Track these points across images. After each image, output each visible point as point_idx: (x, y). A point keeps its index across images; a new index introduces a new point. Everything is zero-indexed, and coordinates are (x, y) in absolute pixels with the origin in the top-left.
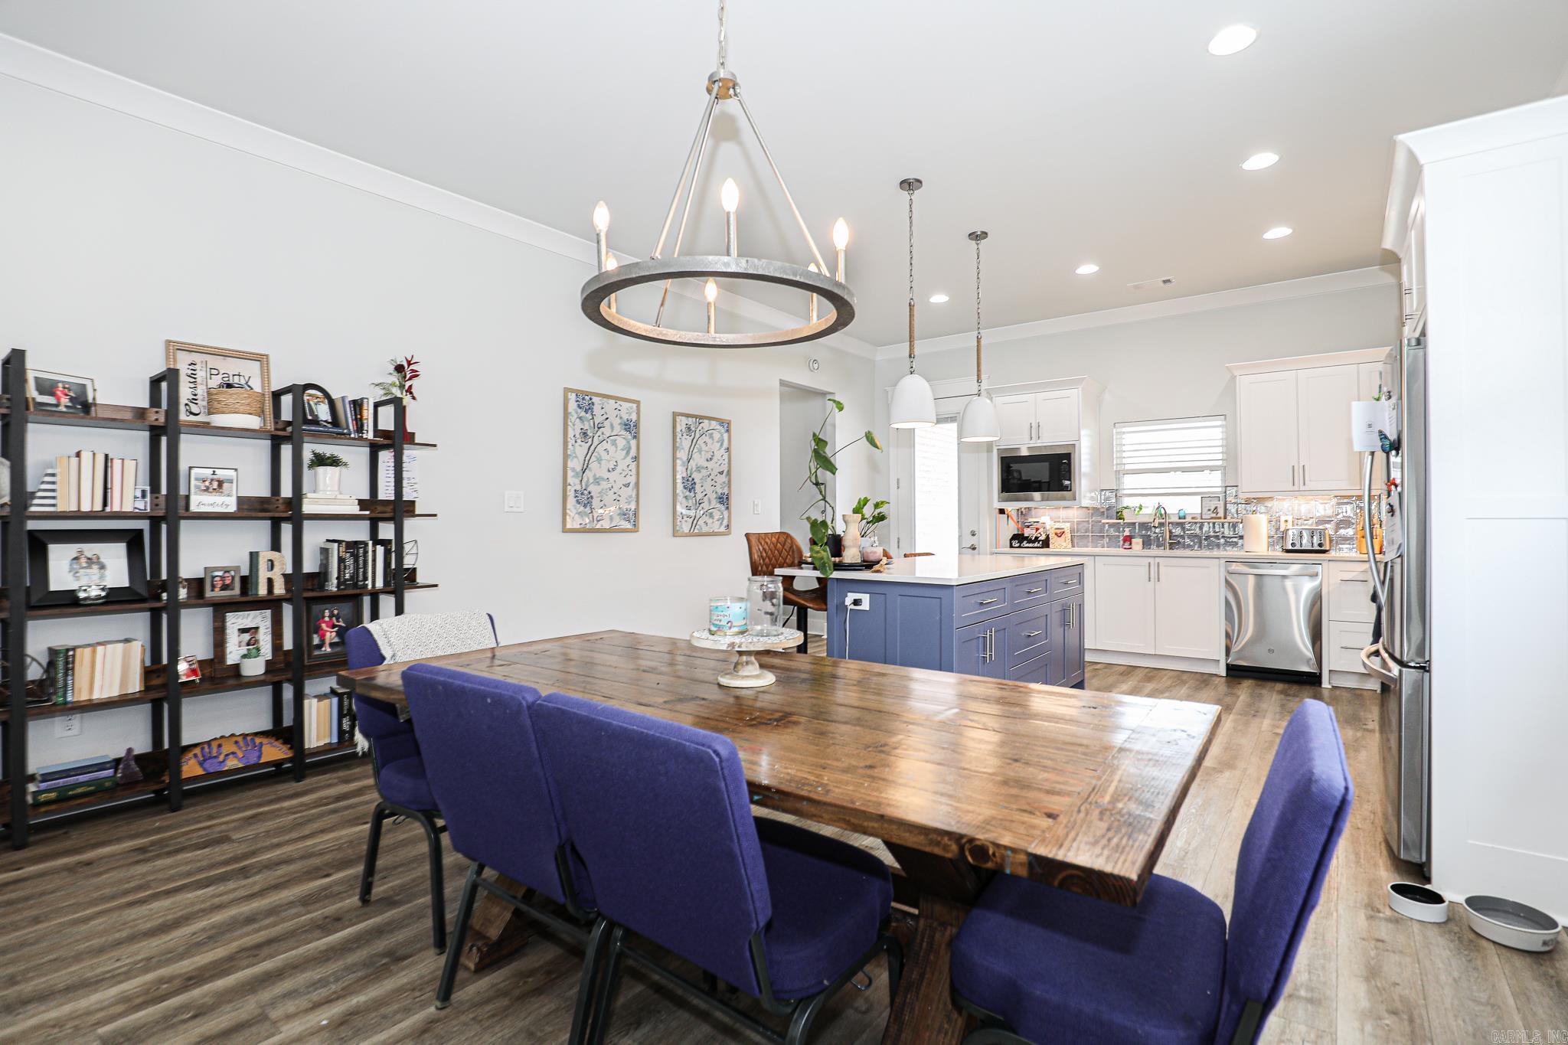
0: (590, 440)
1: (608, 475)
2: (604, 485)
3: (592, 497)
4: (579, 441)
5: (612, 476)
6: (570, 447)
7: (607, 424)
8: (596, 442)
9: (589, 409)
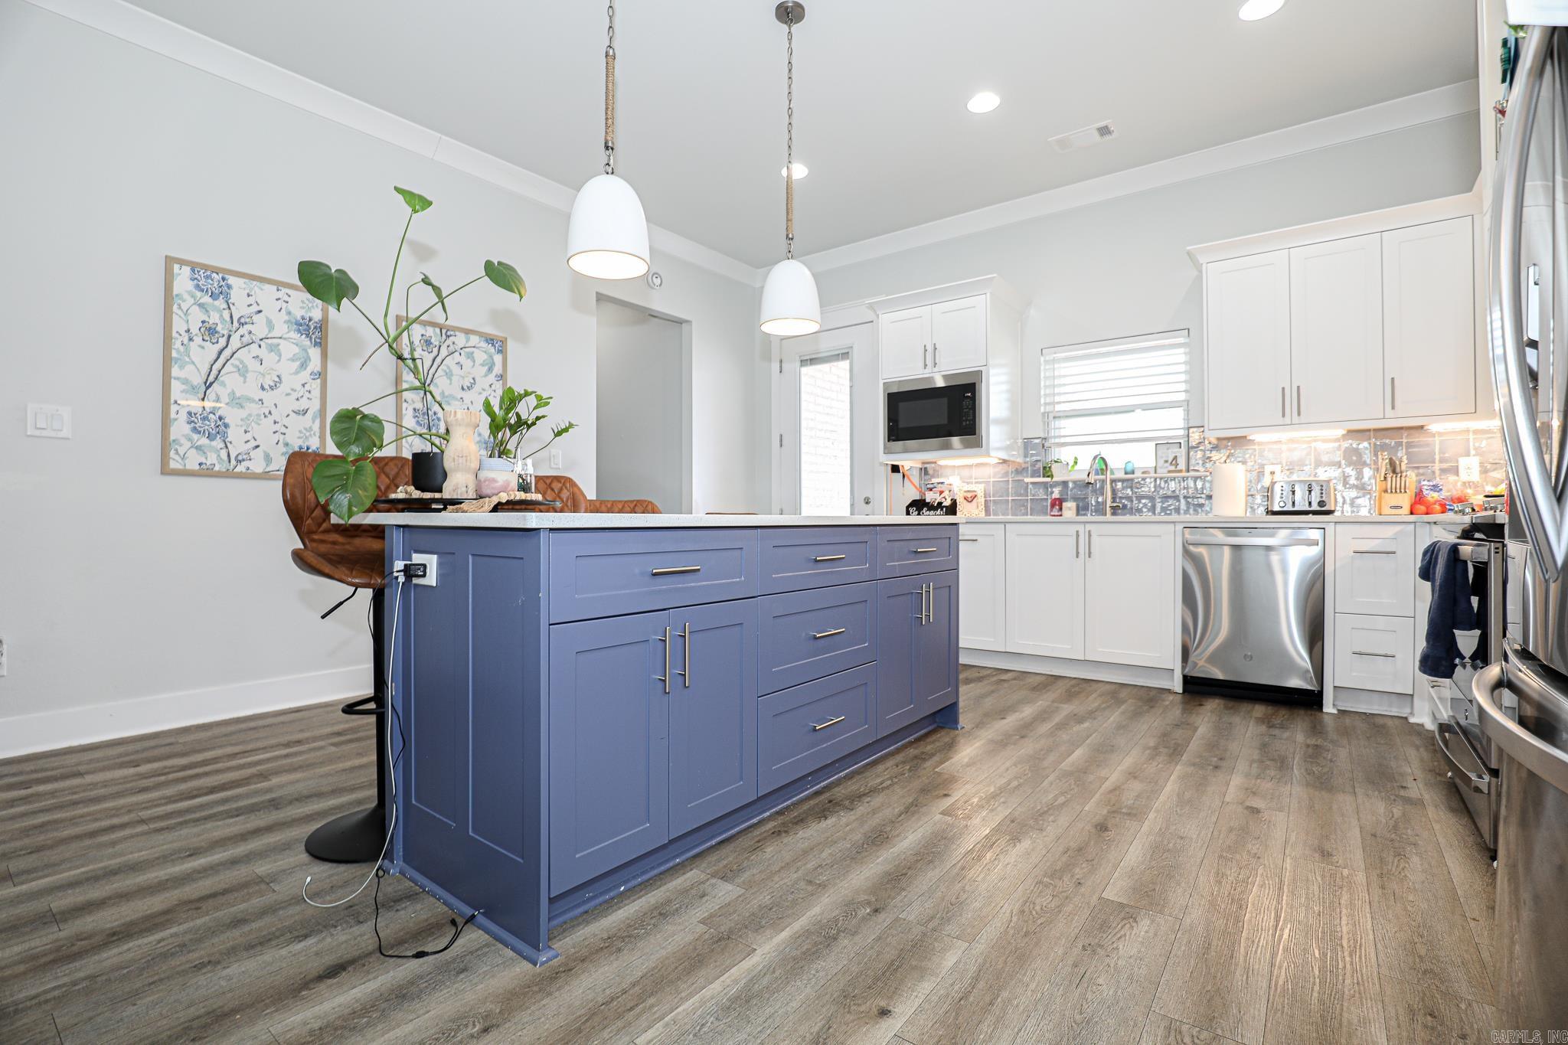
3: (226, 426)
4: (198, 340)
6: (177, 344)
9: (223, 293)
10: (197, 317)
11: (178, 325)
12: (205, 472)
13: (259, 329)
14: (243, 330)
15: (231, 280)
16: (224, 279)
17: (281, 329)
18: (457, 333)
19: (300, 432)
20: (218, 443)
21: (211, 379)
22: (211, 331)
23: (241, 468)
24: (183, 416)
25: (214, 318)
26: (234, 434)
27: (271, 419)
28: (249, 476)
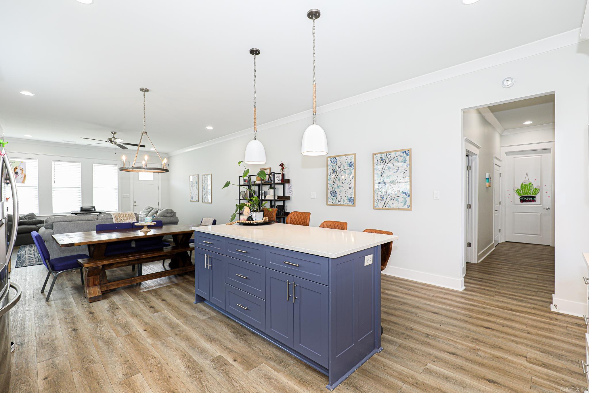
0: (336, 173)
1: (342, 185)
2: (341, 188)
3: (336, 193)
5: (344, 185)
6: (329, 176)
7: (342, 166)
8: (338, 173)
10: (332, 168)
11: (329, 172)
12: (333, 204)
13: (342, 168)
14: (339, 170)
15: (337, 158)
16: (336, 158)
17: (346, 167)
18: (392, 153)
19: (350, 193)
20: (335, 198)
21: (334, 183)
22: (334, 171)
23: (339, 204)
24: (330, 191)
25: (334, 168)
26: (338, 195)
27: (344, 190)
28: (340, 205)
